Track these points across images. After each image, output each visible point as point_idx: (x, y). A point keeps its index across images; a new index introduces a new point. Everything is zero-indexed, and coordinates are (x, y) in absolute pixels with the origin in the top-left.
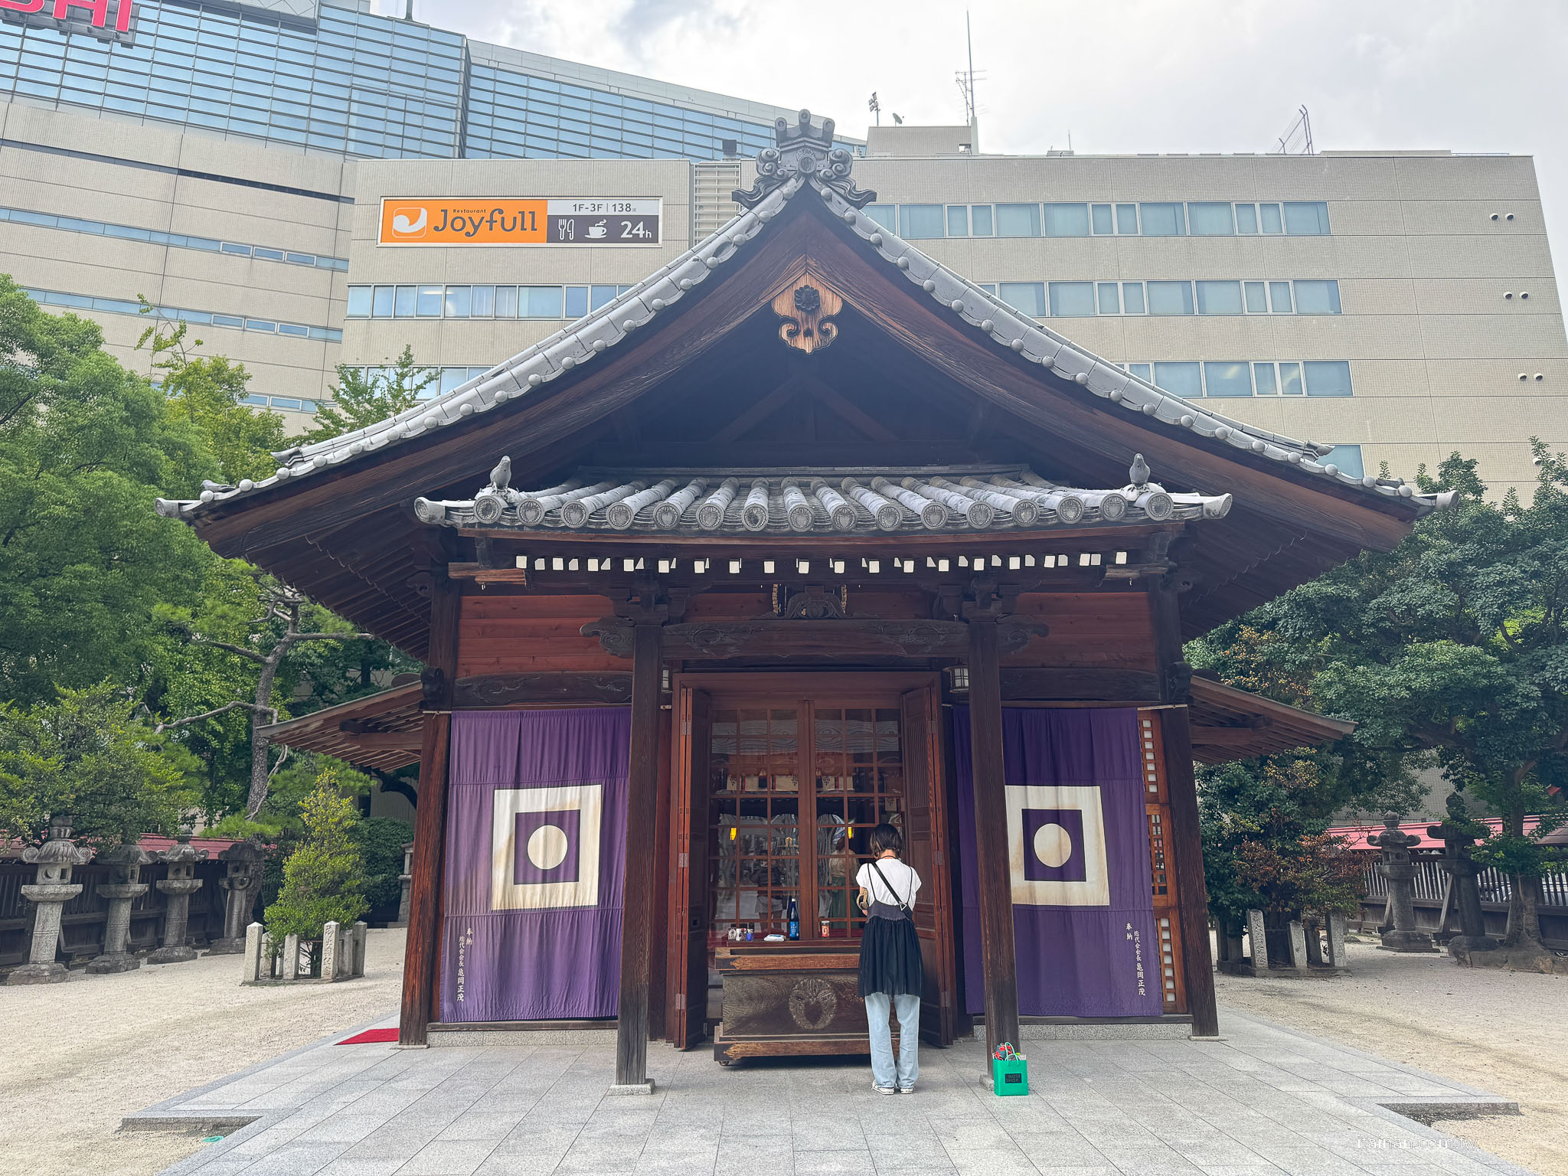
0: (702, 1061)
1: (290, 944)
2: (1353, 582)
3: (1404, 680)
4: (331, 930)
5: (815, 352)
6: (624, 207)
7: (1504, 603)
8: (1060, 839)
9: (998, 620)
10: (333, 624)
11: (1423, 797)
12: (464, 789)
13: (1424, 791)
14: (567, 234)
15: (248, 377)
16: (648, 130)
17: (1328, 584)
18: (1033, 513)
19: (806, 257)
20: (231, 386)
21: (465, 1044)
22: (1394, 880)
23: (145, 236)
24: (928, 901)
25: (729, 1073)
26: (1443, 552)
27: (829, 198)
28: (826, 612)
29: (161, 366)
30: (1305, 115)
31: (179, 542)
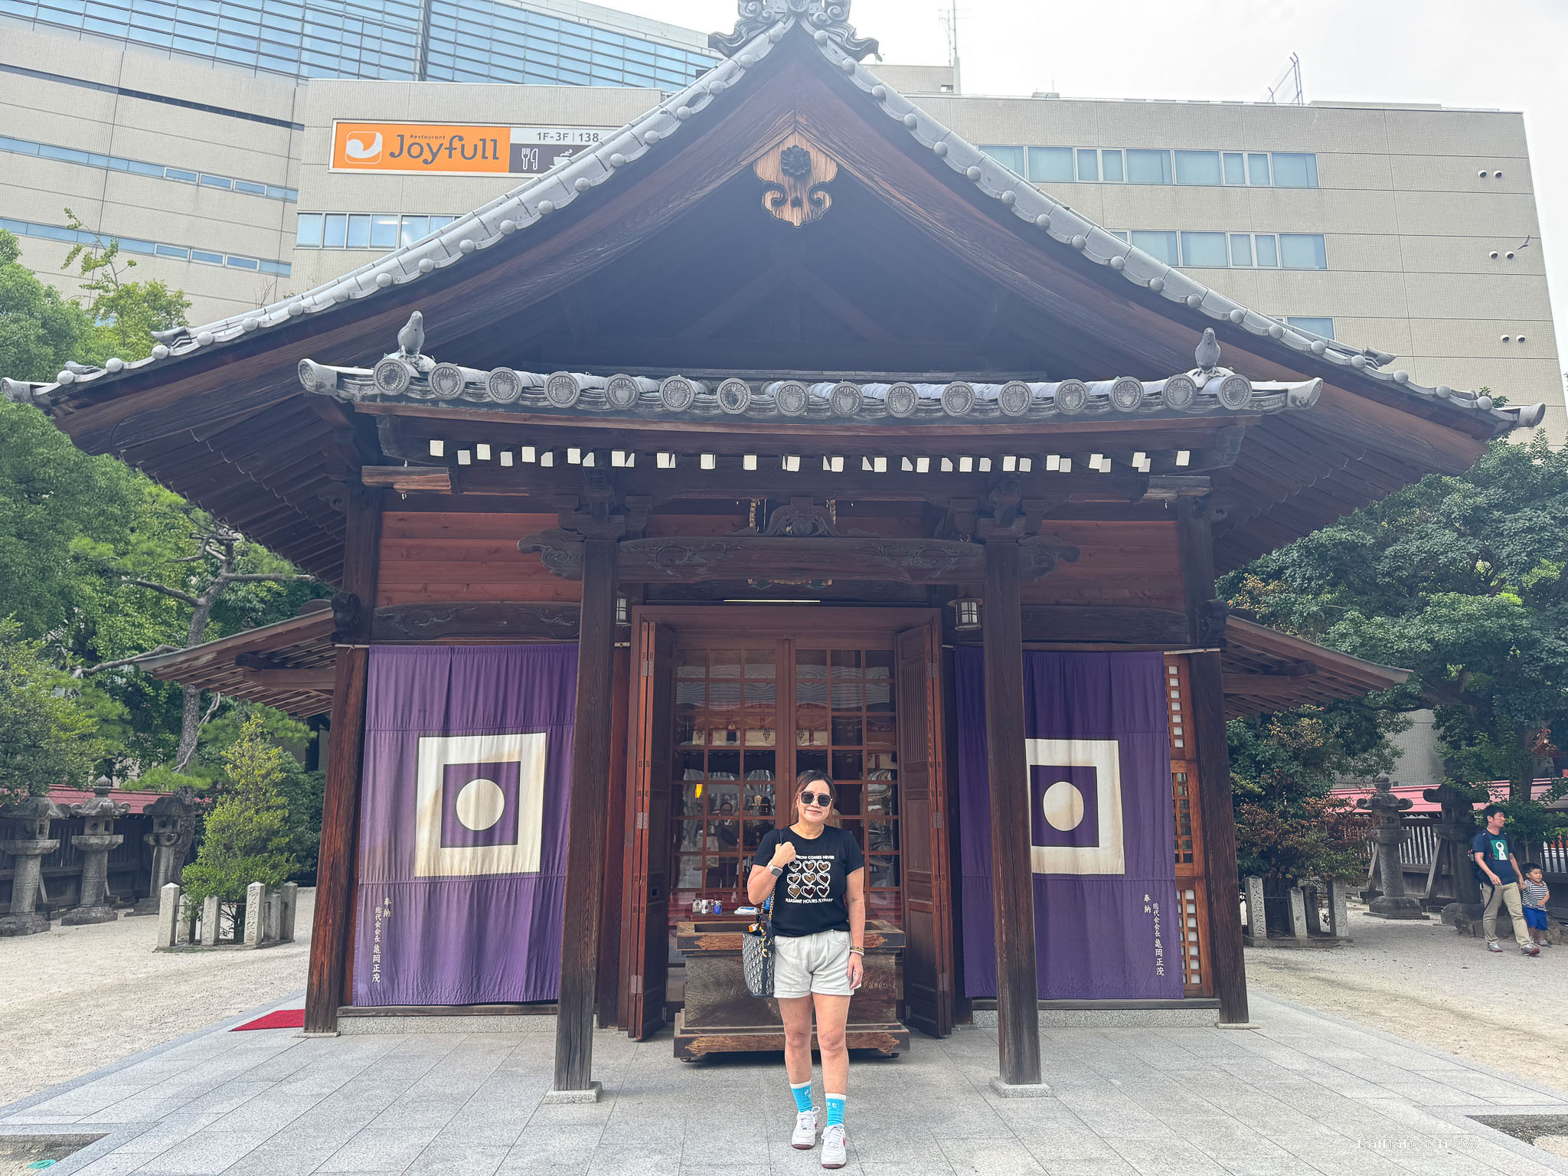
0: (660, 1052)
1: (210, 906)
2: (1367, 528)
3: (1426, 632)
4: (255, 892)
5: (804, 224)
6: (592, 137)
7: (1534, 550)
8: (1072, 801)
9: (1020, 541)
10: (270, 564)
11: (1395, 759)
12: (383, 736)
13: (1397, 754)
14: (530, 164)
15: (188, 305)
16: (618, 64)
17: (1342, 530)
18: (1080, 397)
19: (795, 113)
20: (169, 313)
21: (382, 1031)
22: (1384, 845)
23: (83, 158)
24: (924, 869)
25: (692, 1071)
26: (1468, 496)
27: (824, 44)
28: (815, 528)
29: (90, 287)
30: (1296, 63)
31: (103, 474)
